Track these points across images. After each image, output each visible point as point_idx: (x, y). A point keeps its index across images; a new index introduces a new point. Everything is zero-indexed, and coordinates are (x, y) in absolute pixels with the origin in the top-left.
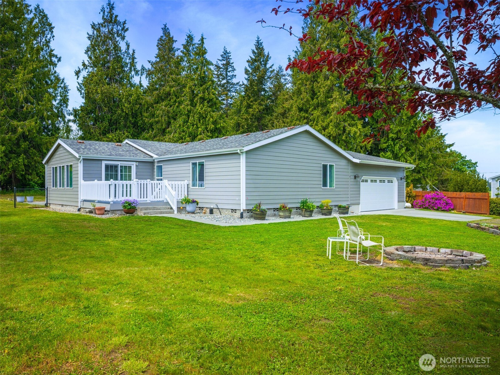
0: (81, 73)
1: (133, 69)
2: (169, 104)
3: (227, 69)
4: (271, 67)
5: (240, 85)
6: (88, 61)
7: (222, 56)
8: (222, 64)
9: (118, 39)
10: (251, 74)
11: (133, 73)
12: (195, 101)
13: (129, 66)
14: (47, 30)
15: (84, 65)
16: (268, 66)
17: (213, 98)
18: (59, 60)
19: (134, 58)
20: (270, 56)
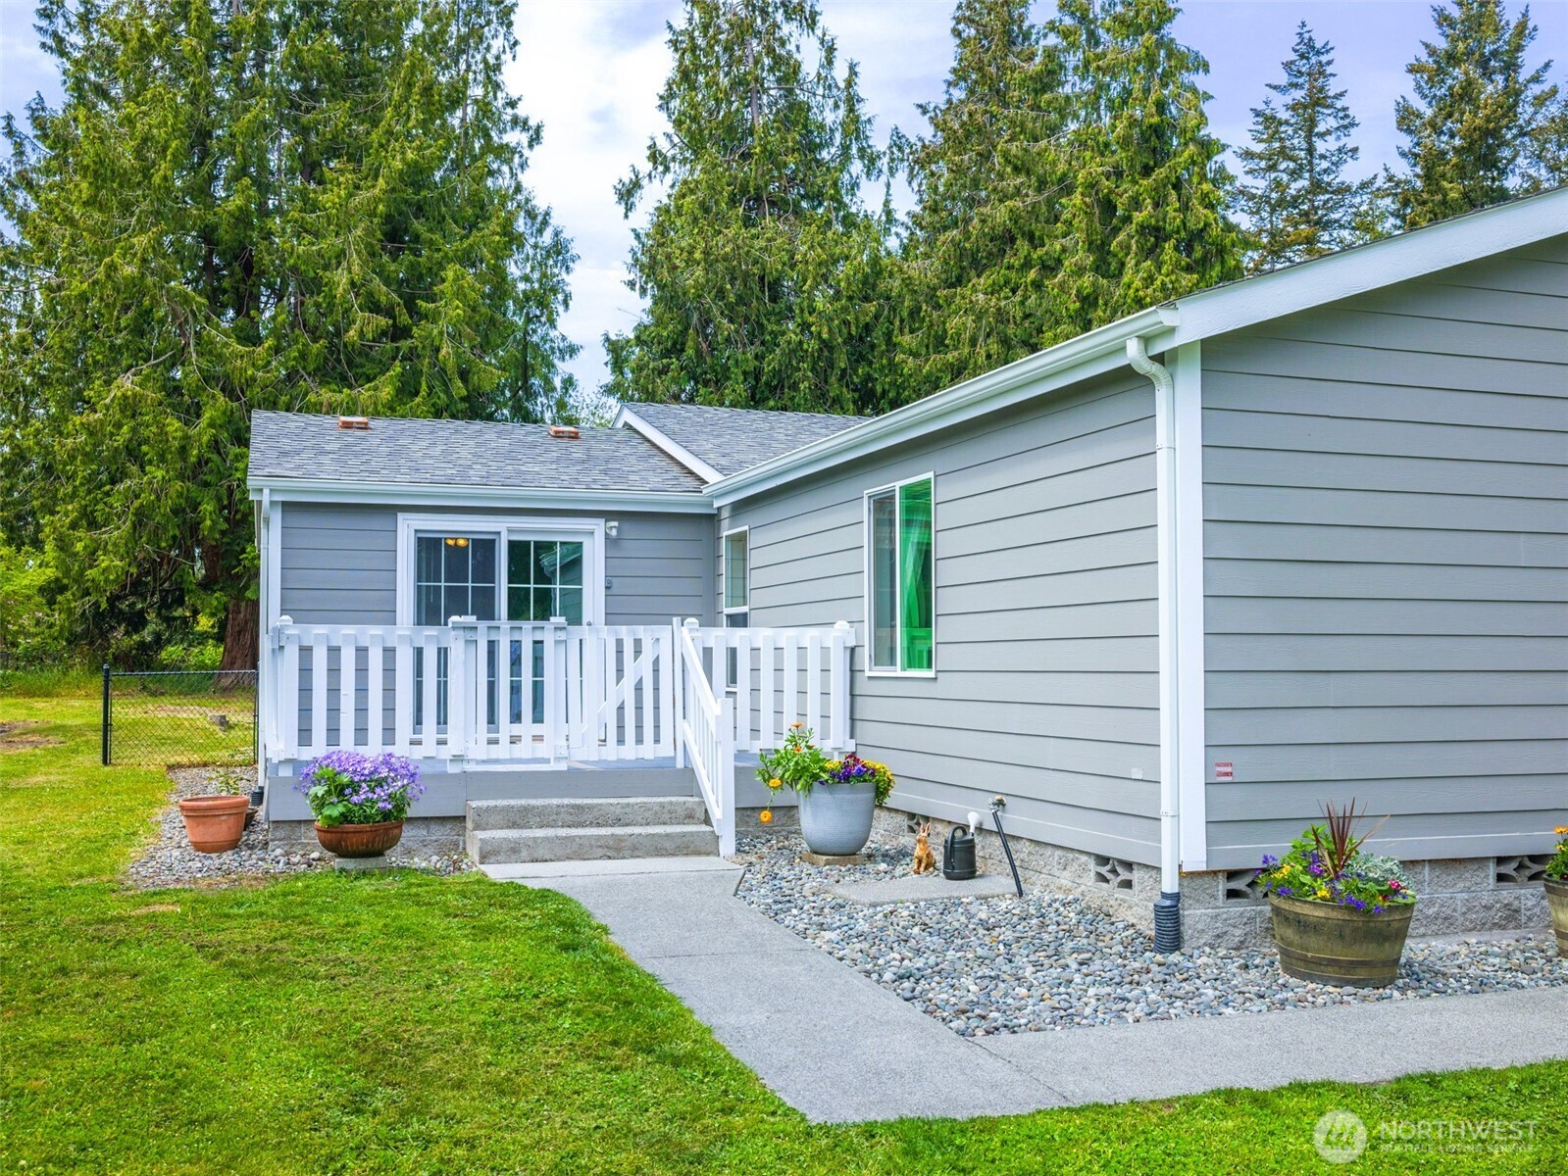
0: (644, 192)
1: (854, 150)
2: (1007, 283)
3: (1312, 123)
4: (1536, 79)
5: (1380, 193)
6: (668, 136)
7: (1288, 65)
8: (1288, 107)
9: (787, 29)
10: (1432, 124)
11: (857, 167)
12: (1114, 246)
13: (838, 138)
14: (489, 23)
15: (655, 156)
16: (1524, 75)
17: (1207, 225)
18: (536, 139)
19: (852, 101)
20: (1530, 25)
